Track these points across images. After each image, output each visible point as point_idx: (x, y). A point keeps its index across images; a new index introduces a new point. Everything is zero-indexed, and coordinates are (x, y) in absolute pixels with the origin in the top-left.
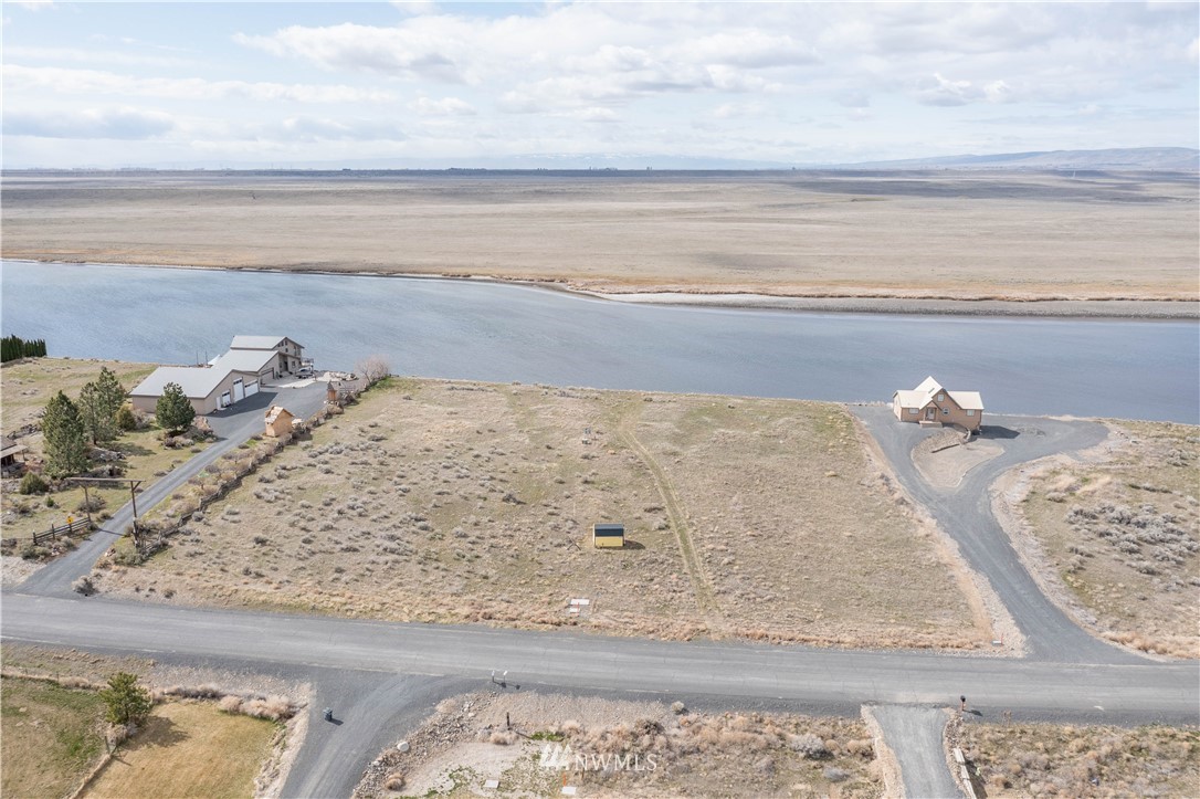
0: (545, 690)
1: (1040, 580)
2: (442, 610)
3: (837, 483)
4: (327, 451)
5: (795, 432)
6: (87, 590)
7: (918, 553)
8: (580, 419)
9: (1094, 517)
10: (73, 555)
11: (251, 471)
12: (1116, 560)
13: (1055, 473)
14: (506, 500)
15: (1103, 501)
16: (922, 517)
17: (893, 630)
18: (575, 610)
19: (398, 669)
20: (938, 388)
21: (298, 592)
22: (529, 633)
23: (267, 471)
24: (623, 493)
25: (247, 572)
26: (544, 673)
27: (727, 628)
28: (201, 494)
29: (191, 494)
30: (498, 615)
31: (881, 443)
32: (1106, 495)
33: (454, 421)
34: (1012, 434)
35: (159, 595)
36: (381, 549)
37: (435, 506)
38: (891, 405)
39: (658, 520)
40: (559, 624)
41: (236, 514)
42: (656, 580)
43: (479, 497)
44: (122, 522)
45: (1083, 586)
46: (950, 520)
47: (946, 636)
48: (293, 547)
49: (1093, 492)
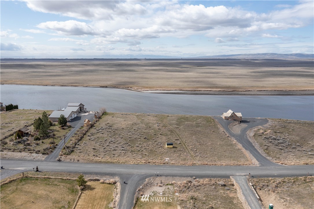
0: (167, 176)
1: (260, 151)
2: (139, 162)
3: (214, 133)
4: (100, 129)
5: (203, 122)
6: (59, 161)
7: (234, 147)
8: (154, 121)
9: (268, 139)
10: (53, 153)
11: (85, 134)
12: (274, 147)
13: (259, 130)
14: (145, 138)
15: (270, 135)
16: (233, 140)
17: (233, 162)
18: (167, 160)
19: (135, 173)
20: (232, 112)
21: (107, 159)
22: (159, 165)
23: (88, 134)
24: (169, 137)
25: (94, 155)
26: (165, 173)
27: (199, 163)
28: (76, 139)
29: (74, 139)
30: (151, 162)
31: (221, 124)
32: (270, 134)
33: (126, 122)
34: (248, 122)
35: (76, 161)
36: (121, 149)
37: (130, 140)
38: (222, 116)
39: (179, 142)
40: (164, 163)
41: (86, 143)
42: (182, 154)
43: (138, 138)
44: (61, 146)
45: (268, 152)
46: (239, 140)
47: (243, 163)
48: (102, 150)
49: (267, 133)
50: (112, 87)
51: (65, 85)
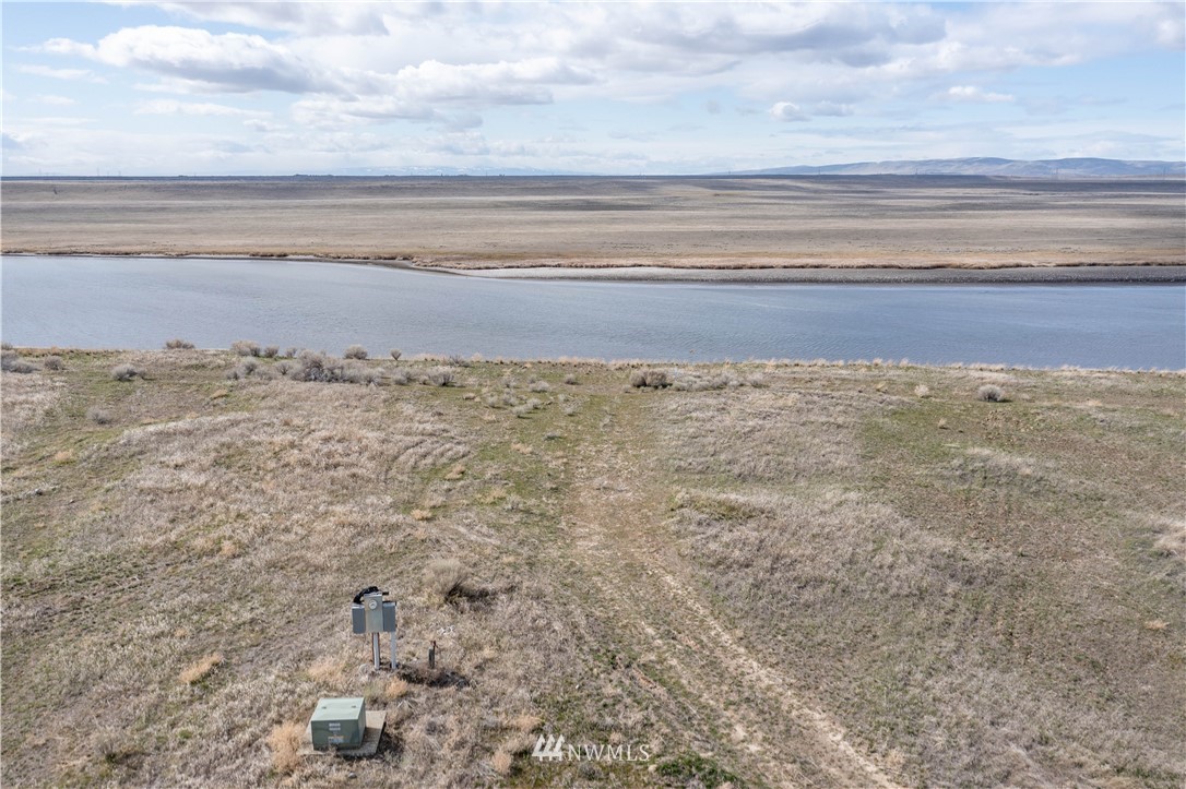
50: (312, 257)
51: (73, 249)
